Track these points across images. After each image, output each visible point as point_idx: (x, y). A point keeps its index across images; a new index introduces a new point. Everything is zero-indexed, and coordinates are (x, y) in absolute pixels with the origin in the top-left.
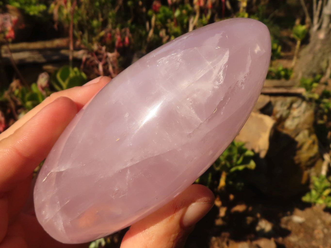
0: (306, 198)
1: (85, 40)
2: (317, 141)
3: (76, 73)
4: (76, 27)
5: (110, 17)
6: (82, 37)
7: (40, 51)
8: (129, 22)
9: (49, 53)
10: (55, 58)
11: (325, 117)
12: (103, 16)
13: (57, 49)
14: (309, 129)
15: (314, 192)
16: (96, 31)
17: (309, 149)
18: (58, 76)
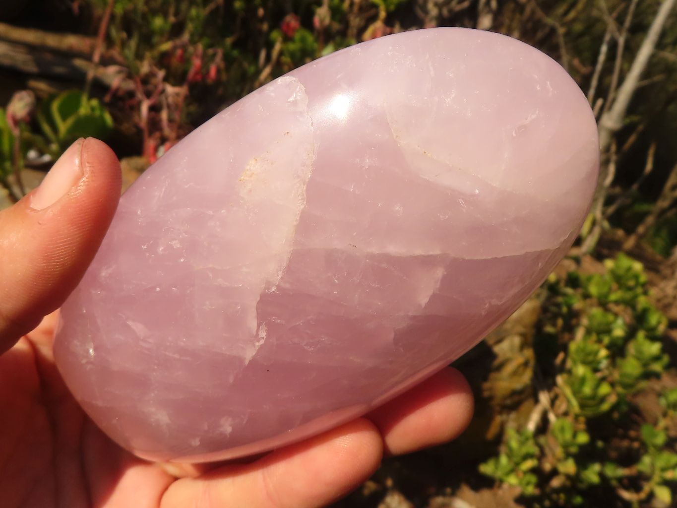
0: (487, 469)
1: (130, 52)
2: (532, 363)
3: (93, 109)
4: (118, 20)
5: (192, 20)
6: (124, 44)
7: (31, 48)
8: (229, 41)
9: (48, 57)
10: (60, 70)
11: (560, 322)
12: (176, 14)
13: (68, 55)
14: (523, 335)
15: (504, 460)
16: (156, 39)
17: (515, 373)
18: (55, 106)
